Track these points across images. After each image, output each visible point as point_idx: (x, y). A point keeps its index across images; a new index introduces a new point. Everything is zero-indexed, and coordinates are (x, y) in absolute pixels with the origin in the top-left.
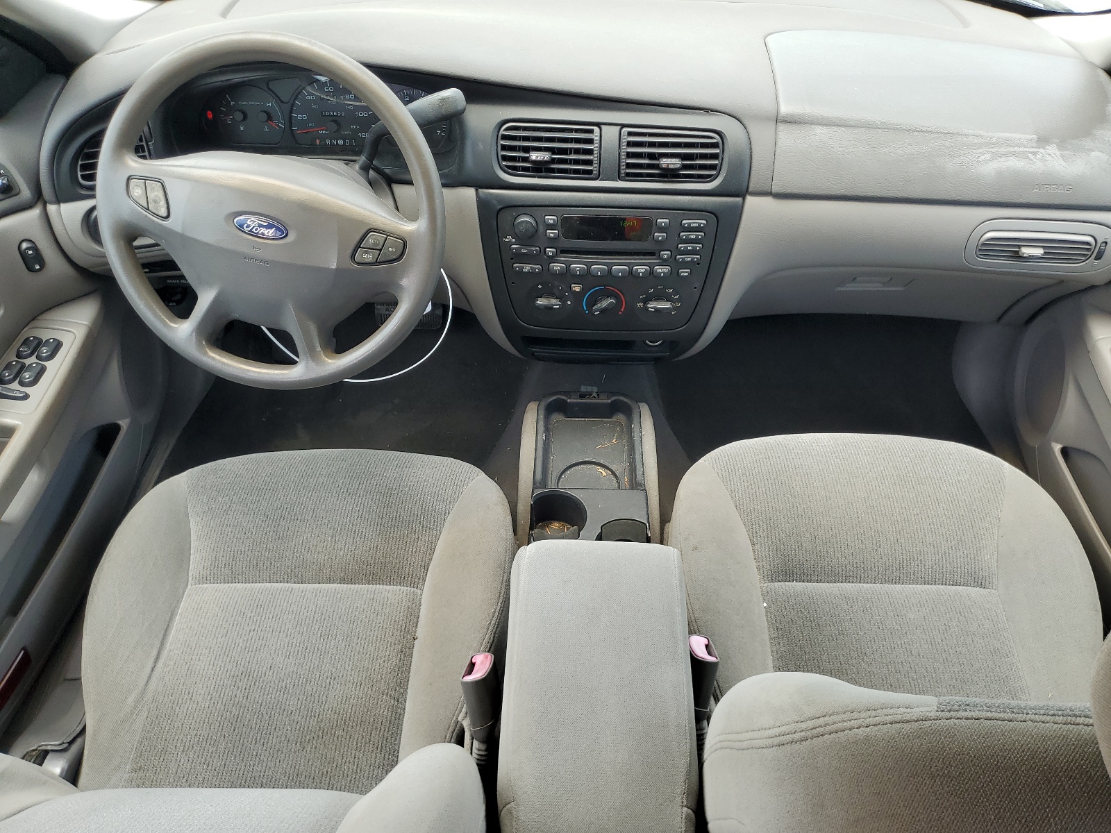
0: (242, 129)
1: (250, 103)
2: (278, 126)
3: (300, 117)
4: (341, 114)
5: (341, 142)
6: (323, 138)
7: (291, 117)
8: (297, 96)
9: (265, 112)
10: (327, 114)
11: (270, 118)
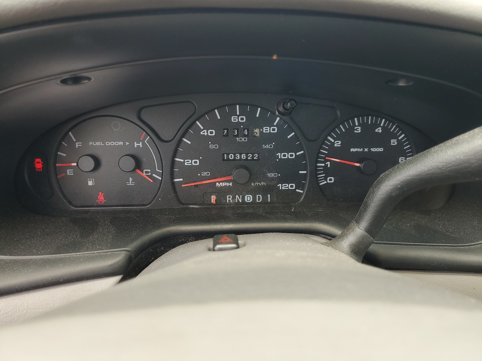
0: (90, 183)
1: (109, 144)
2: (151, 177)
3: (188, 163)
4: (253, 157)
5: (249, 198)
6: (222, 193)
7: (173, 162)
8: (186, 131)
9: (133, 156)
10: (231, 157)
11: (138, 165)
